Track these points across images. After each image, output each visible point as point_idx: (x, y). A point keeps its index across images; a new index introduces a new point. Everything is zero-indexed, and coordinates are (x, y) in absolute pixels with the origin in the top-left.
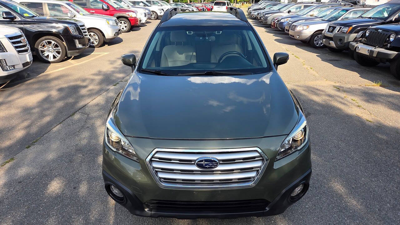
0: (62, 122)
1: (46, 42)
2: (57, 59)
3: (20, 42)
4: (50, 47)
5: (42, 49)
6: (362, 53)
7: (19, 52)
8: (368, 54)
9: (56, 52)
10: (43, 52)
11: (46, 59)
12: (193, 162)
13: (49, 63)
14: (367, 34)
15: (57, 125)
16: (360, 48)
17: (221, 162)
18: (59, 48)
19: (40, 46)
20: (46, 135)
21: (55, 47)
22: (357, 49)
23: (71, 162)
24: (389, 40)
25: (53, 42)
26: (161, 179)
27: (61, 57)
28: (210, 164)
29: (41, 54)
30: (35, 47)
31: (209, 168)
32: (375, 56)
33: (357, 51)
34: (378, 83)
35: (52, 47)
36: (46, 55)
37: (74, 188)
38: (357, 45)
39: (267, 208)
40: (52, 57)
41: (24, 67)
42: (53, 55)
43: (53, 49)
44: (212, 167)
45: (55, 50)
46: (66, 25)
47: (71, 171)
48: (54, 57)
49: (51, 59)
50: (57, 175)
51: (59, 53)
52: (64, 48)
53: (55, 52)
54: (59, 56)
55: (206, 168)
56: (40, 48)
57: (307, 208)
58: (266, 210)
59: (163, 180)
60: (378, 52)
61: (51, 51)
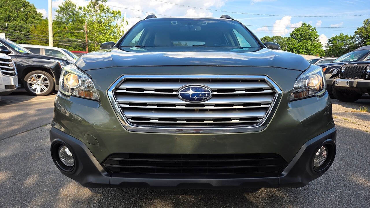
0: (30, 130)
1: (36, 76)
2: (44, 92)
3: (7, 65)
4: (39, 81)
5: (31, 82)
6: (341, 86)
7: (4, 73)
8: (348, 86)
9: (45, 85)
10: (31, 85)
11: (33, 92)
12: (175, 93)
13: (36, 95)
14: (343, 70)
15: (24, 132)
16: (338, 82)
17: (215, 93)
18: (47, 81)
19: (29, 79)
20: (7, 139)
21: (44, 81)
22: (335, 83)
23: (25, 158)
24: (366, 71)
25: (43, 76)
26: (127, 118)
27: (48, 91)
28: (199, 94)
29: (29, 87)
30: (24, 80)
31: (198, 100)
32: (356, 86)
33: (336, 85)
34: (364, 109)
35: (41, 81)
36: (34, 88)
37: (19, 180)
38: (334, 80)
39: (283, 173)
40: (39, 90)
41: (7, 89)
42: (41, 89)
43: (41, 83)
44: (203, 99)
45: (43, 83)
46: (58, 61)
47: (22, 166)
48: (42, 90)
49: (38, 92)
50: (3, 169)
51: (46, 86)
52: (52, 82)
53: (43, 86)
54: (47, 89)
55: (194, 100)
56: (29, 81)
57: (330, 200)
58: (283, 175)
59: (131, 120)
60: (358, 82)
61: (39, 84)
